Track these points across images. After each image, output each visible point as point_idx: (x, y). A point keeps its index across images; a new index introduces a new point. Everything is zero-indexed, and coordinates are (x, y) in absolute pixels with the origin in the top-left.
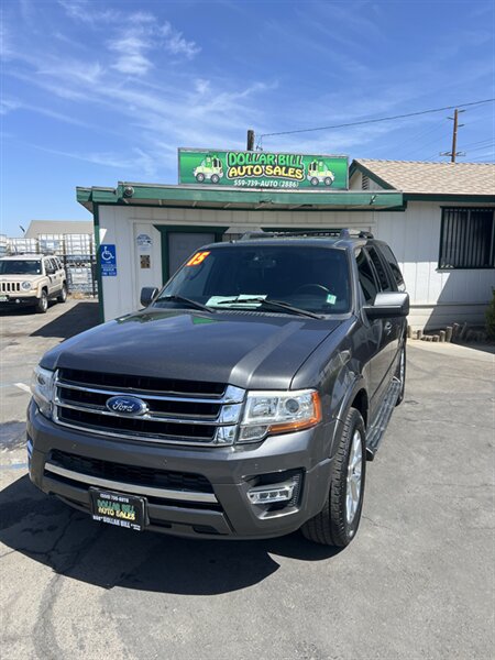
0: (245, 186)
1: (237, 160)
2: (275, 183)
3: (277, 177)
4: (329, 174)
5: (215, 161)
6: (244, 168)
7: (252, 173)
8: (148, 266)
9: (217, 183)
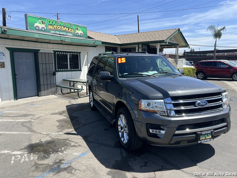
0: (55, 34)
1: (51, 23)
2: (65, 34)
3: (65, 31)
4: (82, 32)
5: (43, 22)
6: (54, 26)
7: (57, 29)
8: (4, 67)
9: (44, 31)
